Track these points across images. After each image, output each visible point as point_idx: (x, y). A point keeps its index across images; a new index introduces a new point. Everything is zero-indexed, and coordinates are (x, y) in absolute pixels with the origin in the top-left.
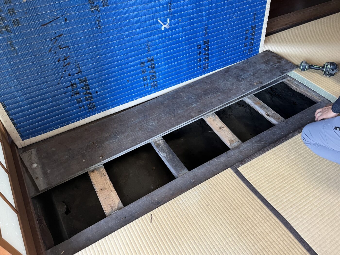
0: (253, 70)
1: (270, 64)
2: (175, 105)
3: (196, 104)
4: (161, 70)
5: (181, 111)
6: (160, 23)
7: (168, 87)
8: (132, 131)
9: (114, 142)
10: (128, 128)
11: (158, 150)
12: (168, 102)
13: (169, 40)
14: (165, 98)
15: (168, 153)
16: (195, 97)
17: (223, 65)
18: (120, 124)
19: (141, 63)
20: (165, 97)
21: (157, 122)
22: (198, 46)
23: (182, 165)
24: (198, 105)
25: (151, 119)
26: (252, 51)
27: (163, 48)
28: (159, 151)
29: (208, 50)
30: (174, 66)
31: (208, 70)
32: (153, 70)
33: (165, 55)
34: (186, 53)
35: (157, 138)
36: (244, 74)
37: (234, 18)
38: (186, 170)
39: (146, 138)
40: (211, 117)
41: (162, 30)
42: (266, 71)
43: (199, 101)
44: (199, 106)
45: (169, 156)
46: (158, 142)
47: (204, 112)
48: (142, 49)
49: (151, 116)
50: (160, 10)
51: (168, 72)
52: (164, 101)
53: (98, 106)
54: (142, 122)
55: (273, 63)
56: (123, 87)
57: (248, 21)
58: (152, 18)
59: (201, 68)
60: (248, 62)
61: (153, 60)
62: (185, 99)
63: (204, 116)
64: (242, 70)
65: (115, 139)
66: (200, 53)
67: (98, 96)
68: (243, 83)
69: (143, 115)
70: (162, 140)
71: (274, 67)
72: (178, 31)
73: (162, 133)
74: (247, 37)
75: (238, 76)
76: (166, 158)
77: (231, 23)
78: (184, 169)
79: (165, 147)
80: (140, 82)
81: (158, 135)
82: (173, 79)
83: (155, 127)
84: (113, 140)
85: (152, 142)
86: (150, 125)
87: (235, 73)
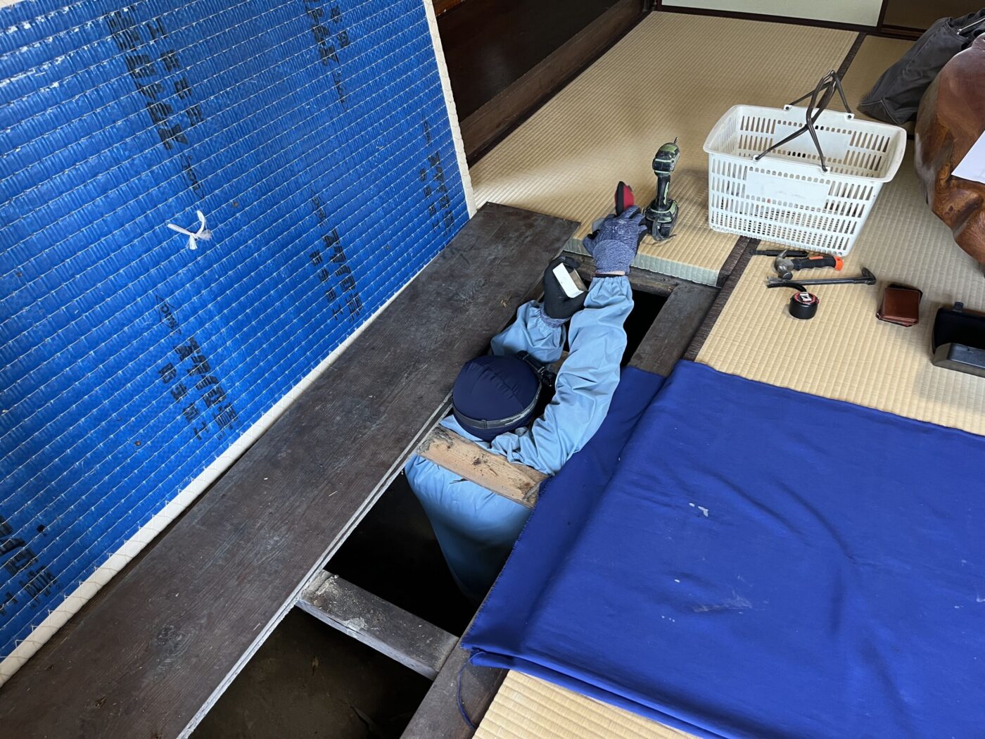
0: (479, 267)
1: (511, 238)
2: (318, 450)
3: (378, 422)
4: (232, 367)
5: (344, 461)
6: (178, 232)
7: (271, 406)
8: (217, 599)
9: (171, 664)
10: (201, 595)
11: (333, 617)
12: (289, 451)
13: (224, 270)
14: (273, 443)
15: (369, 612)
16: (365, 402)
17: (398, 283)
18: (164, 592)
19: (162, 372)
20: (271, 440)
21: (289, 530)
22: (312, 256)
23: (429, 627)
24: (385, 422)
25: (261, 527)
26: (452, 219)
27: (215, 299)
28: (338, 620)
29: (343, 259)
30: (266, 337)
31: (365, 311)
32: (208, 375)
33: (226, 320)
34: (286, 290)
35: (311, 580)
36: (462, 287)
37: (378, 150)
38: (448, 638)
39: (277, 598)
40: (437, 442)
41: (192, 251)
42: (511, 260)
43: (382, 409)
44: (390, 425)
45: (375, 622)
46: (319, 593)
47: (413, 437)
48: (149, 327)
49: (259, 518)
50: (163, 193)
51: (255, 362)
52: (277, 453)
53: (61, 571)
54: (238, 550)
55: (517, 234)
56: (126, 471)
57: (415, 147)
58: (146, 225)
59: (342, 313)
60: (454, 251)
61: (196, 347)
62: (338, 418)
63: (418, 447)
64: (451, 278)
65: (171, 652)
66: (325, 273)
67: (47, 538)
68: (471, 312)
69: (229, 527)
70: (331, 580)
71: (525, 242)
72: (241, 235)
73: (320, 555)
74: (427, 188)
75: (450, 299)
76: (369, 631)
77: (377, 166)
78: (440, 639)
79: (350, 597)
80: (177, 429)
81: (309, 570)
82: (275, 375)
83: (290, 549)
84: (168, 661)
85: (301, 600)
86: (269, 547)
87: (438, 294)
